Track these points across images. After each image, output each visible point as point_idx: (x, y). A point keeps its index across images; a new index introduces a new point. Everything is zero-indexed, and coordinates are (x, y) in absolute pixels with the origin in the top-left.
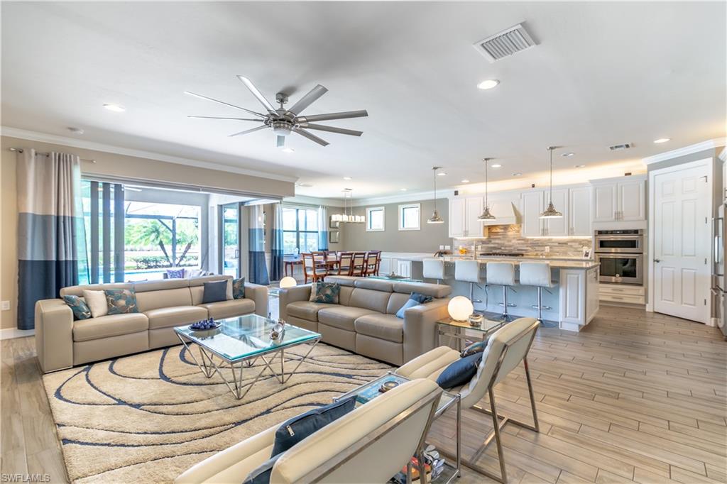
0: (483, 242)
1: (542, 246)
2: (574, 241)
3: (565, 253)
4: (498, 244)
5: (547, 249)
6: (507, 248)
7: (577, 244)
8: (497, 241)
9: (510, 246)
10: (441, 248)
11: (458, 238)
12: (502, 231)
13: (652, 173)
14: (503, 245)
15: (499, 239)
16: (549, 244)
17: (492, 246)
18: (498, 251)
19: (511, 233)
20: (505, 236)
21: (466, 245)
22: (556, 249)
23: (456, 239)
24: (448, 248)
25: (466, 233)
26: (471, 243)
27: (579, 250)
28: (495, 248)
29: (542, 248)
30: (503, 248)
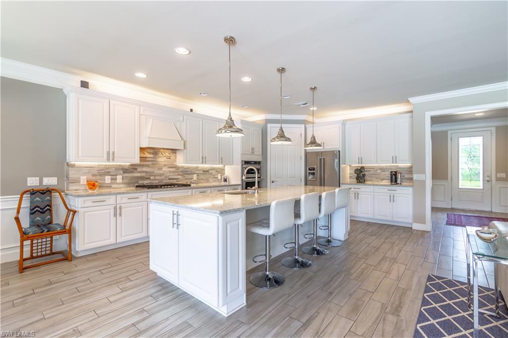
0: (125, 170)
1: (191, 174)
2: (213, 169)
3: (207, 180)
4: (146, 172)
5: (195, 177)
6: (157, 178)
7: (215, 171)
8: (144, 169)
9: (161, 175)
10: (33, 182)
11: (77, 164)
12: (152, 156)
13: (269, 125)
14: (152, 174)
15: (148, 166)
16: (197, 172)
17: (139, 175)
18: (146, 182)
19: (162, 159)
20: (154, 163)
21: (93, 175)
22: (201, 177)
23: (73, 166)
24: (50, 181)
25: (110, 156)
26: (104, 172)
27: (216, 176)
28: (142, 178)
29: (190, 176)
30: (152, 178)
